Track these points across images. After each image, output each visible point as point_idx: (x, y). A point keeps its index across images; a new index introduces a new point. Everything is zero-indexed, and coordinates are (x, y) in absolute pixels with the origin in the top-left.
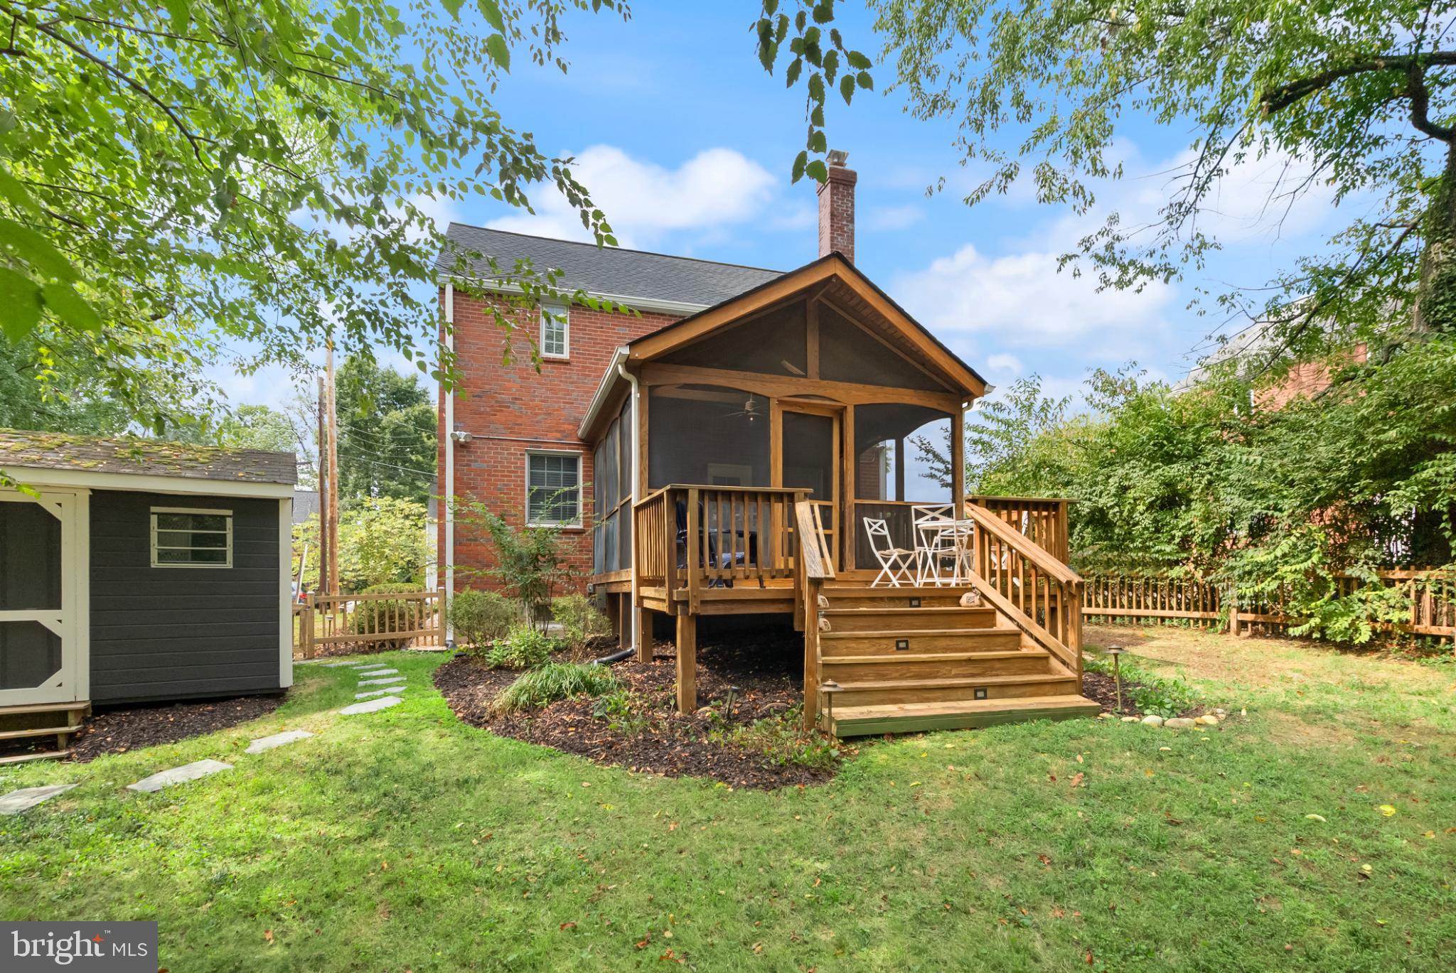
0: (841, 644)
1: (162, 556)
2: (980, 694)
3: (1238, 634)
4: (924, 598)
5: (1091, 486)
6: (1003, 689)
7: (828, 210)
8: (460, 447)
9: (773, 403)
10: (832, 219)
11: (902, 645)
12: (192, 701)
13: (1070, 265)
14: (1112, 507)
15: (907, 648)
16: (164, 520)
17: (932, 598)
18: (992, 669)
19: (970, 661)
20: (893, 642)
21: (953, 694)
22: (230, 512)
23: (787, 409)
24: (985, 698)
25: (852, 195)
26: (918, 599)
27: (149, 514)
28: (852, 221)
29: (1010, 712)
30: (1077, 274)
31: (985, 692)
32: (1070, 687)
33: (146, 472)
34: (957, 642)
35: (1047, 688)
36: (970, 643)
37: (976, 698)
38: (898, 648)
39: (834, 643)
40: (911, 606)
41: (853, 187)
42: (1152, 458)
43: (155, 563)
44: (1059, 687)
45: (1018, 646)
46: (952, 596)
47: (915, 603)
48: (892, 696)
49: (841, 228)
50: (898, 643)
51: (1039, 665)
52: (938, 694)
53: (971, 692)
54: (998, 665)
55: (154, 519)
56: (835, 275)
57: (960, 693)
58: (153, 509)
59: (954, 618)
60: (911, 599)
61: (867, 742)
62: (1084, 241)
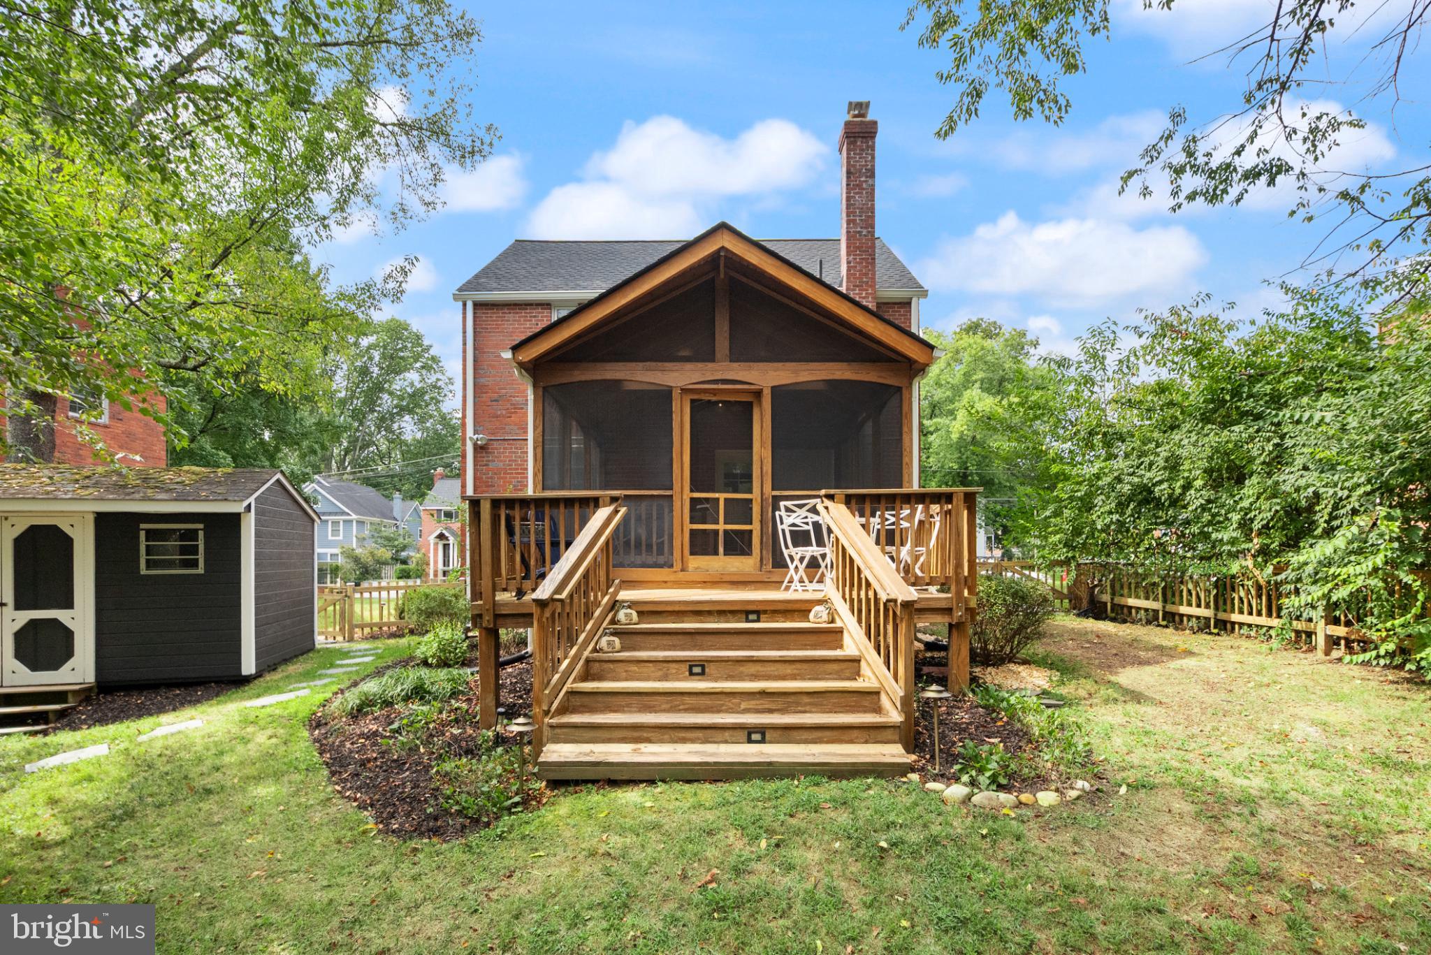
0: (620, 668)
1: (149, 564)
2: (755, 737)
3: (1327, 653)
4: (765, 612)
5: (1139, 457)
6: (788, 733)
7: (844, 169)
8: (479, 449)
9: (676, 394)
10: (848, 178)
11: (697, 670)
12: (171, 684)
13: (1136, 183)
14: (1161, 482)
15: (703, 673)
16: (150, 534)
17: (775, 612)
18: (798, 704)
19: (763, 693)
20: (685, 667)
21: (719, 735)
22: (201, 526)
23: (696, 397)
24: (763, 741)
25: (873, 149)
26: (758, 613)
27: (139, 530)
28: (872, 175)
29: (770, 764)
30: (1146, 192)
31: (763, 734)
32: (889, 734)
33: (128, 497)
34: (771, 669)
35: (855, 733)
36: (789, 669)
37: (750, 741)
38: (691, 674)
39: (611, 666)
40: (748, 621)
41: (873, 137)
42: (1206, 419)
43: (143, 571)
44: (873, 733)
45: (856, 674)
46: (800, 609)
47: (751, 617)
48: (636, 734)
49: (859, 186)
50: (691, 667)
51: (866, 702)
52: (699, 734)
53: (744, 734)
54: (806, 699)
55: (143, 534)
56: (723, 248)
57: (727, 734)
58: (142, 526)
59: (785, 637)
60: (748, 613)
61: (571, 789)
62: (1147, 151)
